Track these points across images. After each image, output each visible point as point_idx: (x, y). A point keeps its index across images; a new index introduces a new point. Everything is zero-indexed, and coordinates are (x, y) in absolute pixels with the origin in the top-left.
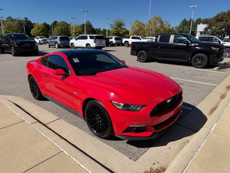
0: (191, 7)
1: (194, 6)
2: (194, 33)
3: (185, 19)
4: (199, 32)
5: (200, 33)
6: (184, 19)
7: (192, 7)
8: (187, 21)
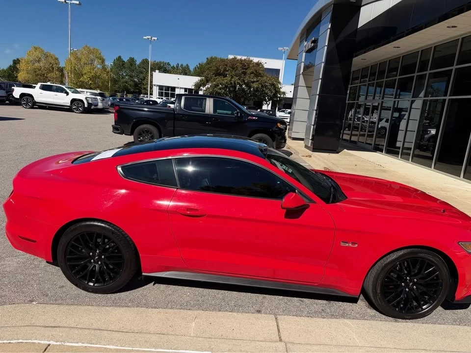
0: (144, 38)
1: (151, 38)
2: (139, 86)
3: (120, 57)
4: (157, 85)
5: (158, 87)
6: (117, 57)
7: (148, 39)
8: (124, 61)
